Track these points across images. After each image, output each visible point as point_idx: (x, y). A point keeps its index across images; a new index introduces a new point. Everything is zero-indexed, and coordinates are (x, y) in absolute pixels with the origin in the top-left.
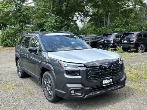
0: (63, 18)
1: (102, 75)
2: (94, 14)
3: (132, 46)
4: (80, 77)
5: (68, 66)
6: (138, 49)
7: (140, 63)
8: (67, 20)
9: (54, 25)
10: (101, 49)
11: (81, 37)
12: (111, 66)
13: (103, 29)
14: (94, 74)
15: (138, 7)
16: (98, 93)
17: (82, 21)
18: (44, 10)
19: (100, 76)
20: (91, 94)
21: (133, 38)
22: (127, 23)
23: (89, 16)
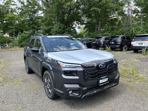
0: (65, 26)
1: (98, 74)
2: (88, 23)
3: (118, 46)
4: (77, 78)
5: (65, 66)
6: (122, 49)
7: (126, 60)
8: (68, 27)
9: (59, 31)
10: (94, 48)
11: (79, 40)
12: (107, 66)
13: (95, 34)
14: (91, 75)
15: (120, 18)
16: (95, 92)
17: (79, 28)
18: (51, 19)
19: (96, 76)
20: (88, 94)
21: (118, 40)
22: (112, 29)
23: (84, 24)
